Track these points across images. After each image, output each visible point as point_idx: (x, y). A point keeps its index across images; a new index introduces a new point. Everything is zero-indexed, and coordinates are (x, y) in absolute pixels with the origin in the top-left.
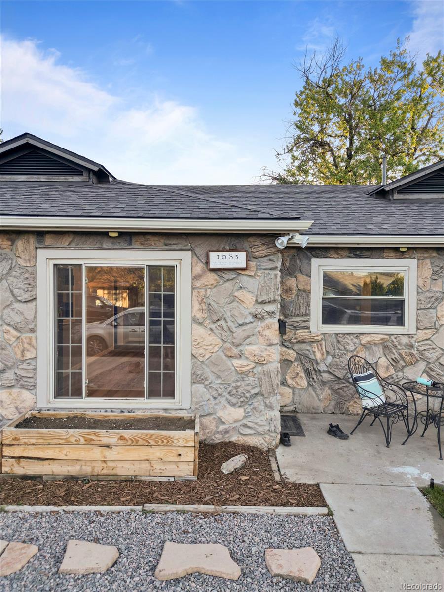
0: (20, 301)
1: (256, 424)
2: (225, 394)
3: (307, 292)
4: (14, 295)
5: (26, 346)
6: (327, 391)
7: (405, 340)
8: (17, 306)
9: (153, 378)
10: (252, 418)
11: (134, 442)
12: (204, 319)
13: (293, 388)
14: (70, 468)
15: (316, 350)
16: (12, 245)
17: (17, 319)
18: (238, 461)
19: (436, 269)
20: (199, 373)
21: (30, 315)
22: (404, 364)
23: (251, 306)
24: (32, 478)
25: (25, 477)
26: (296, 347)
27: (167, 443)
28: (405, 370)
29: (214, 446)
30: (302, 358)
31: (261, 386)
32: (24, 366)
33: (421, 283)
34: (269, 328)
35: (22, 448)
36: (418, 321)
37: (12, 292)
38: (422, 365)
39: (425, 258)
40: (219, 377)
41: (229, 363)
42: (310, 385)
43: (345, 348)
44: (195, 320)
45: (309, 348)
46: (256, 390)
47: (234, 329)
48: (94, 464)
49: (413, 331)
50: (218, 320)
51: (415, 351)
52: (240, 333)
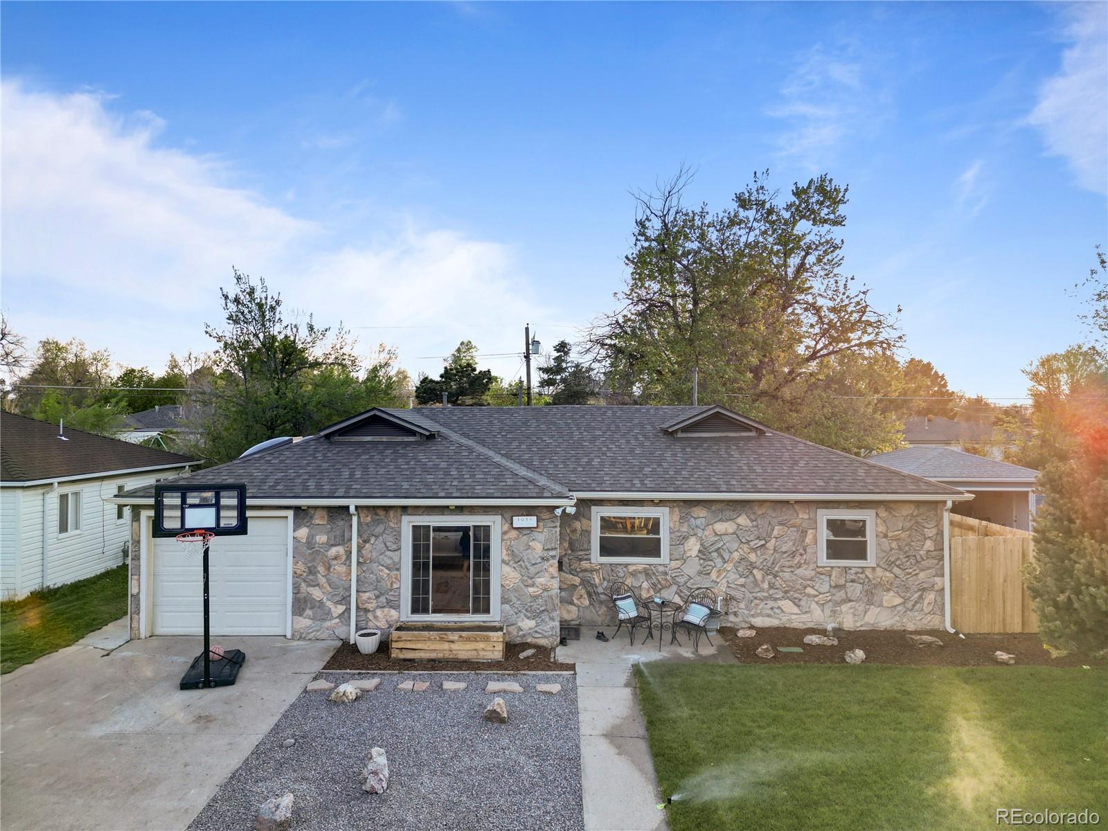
0: (390, 550)
1: (543, 630)
2: (523, 611)
3: (589, 532)
4: (387, 547)
5: (393, 579)
6: (604, 609)
7: (661, 569)
8: (388, 553)
9: (476, 600)
10: (541, 626)
11: (468, 639)
12: (509, 561)
13: (578, 607)
14: (431, 654)
15: (595, 577)
16: (386, 514)
17: (389, 562)
18: (530, 652)
19: (684, 515)
20: (506, 597)
21: (397, 560)
22: (661, 587)
23: (540, 552)
24: (410, 660)
25: (405, 660)
26: (580, 575)
27: (487, 639)
28: (662, 591)
29: (516, 645)
30: (584, 582)
31: (547, 605)
32: (392, 593)
33: (672, 525)
34: (552, 566)
35: (403, 643)
36: (671, 554)
37: (385, 544)
38: (674, 588)
39: (674, 507)
40: (519, 599)
41: (526, 590)
42: (590, 604)
43: (617, 575)
44: (503, 561)
45: (590, 575)
46: (543, 608)
47: (529, 567)
48: (446, 652)
49: (667, 562)
50: (519, 561)
51: (668, 578)
52: (533, 570)
